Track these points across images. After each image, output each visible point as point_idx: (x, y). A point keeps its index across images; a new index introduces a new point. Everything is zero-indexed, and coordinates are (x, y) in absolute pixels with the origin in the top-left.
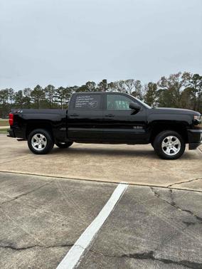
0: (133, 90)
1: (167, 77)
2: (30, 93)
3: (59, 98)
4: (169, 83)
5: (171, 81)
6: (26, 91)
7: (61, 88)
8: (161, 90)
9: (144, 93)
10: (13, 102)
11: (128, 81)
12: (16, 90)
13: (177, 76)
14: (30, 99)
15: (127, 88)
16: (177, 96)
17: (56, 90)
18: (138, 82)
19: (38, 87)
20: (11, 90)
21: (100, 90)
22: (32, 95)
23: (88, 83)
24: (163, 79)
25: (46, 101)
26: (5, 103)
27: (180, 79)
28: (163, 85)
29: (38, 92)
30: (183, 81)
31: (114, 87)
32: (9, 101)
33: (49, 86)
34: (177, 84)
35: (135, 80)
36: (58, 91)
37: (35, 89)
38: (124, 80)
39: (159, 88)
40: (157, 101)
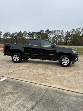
0: (60, 34)
1: (75, 29)
2: (17, 34)
3: (29, 37)
4: (76, 32)
5: (77, 31)
6: (15, 33)
7: (30, 33)
8: (72, 35)
9: (64, 36)
10: (10, 38)
11: (58, 30)
12: (11, 33)
13: (79, 29)
14: (17, 37)
15: (57, 33)
16: (79, 37)
17: (28, 33)
18: (62, 31)
19: (20, 32)
20: (9, 33)
21: (46, 34)
22: (17, 35)
23: (41, 31)
24: (73, 30)
25: (23, 38)
26: (7, 38)
27: (80, 30)
28: (73, 32)
29: (20, 34)
30: (82, 31)
31: (52, 33)
32: (9, 38)
33: (25, 32)
34: (79, 32)
35: (61, 30)
36: (28, 34)
37: (19, 33)
38: (56, 30)
39: (71, 34)
40: (70, 39)
